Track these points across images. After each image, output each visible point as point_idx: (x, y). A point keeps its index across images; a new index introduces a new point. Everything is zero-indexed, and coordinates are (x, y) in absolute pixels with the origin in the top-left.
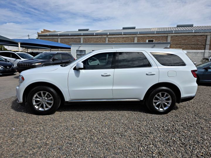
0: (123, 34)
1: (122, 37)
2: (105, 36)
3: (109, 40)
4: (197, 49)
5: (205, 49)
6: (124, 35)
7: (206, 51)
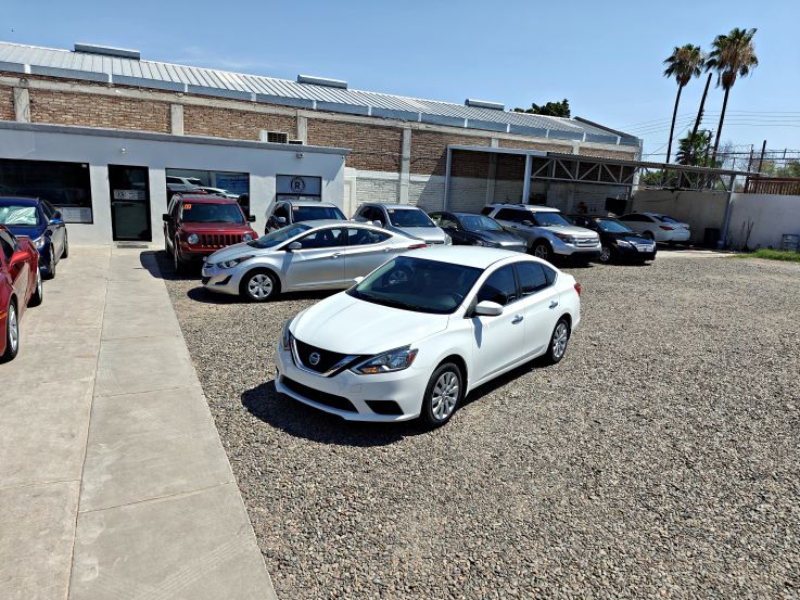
0: (110, 81)
1: (109, 97)
2: (15, 81)
3: (37, 99)
4: (380, 169)
5: (399, 170)
6: (117, 86)
7: (403, 174)
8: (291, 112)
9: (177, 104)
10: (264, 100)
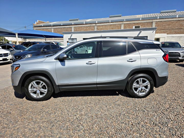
0: (110, 22)
1: (110, 25)
2: (94, 25)
3: (98, 27)
8: (151, 21)
10: (143, 19)
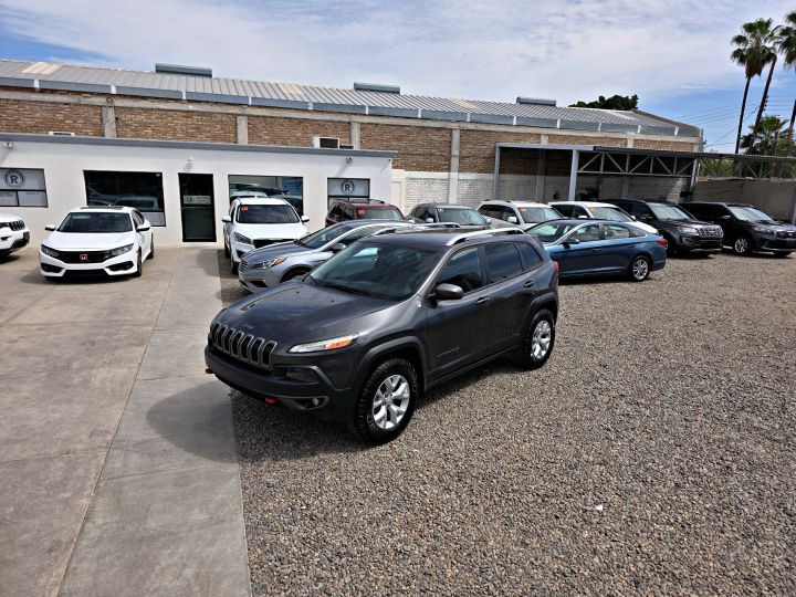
0: (184, 98)
1: (183, 112)
2: (101, 101)
3: (122, 117)
4: (430, 170)
5: (449, 170)
6: (190, 101)
7: (452, 174)
8: (345, 118)
9: (243, 115)
10: (320, 108)
